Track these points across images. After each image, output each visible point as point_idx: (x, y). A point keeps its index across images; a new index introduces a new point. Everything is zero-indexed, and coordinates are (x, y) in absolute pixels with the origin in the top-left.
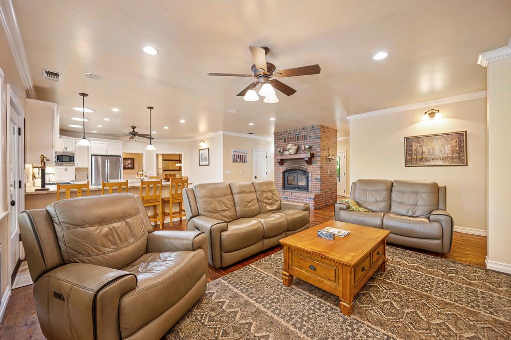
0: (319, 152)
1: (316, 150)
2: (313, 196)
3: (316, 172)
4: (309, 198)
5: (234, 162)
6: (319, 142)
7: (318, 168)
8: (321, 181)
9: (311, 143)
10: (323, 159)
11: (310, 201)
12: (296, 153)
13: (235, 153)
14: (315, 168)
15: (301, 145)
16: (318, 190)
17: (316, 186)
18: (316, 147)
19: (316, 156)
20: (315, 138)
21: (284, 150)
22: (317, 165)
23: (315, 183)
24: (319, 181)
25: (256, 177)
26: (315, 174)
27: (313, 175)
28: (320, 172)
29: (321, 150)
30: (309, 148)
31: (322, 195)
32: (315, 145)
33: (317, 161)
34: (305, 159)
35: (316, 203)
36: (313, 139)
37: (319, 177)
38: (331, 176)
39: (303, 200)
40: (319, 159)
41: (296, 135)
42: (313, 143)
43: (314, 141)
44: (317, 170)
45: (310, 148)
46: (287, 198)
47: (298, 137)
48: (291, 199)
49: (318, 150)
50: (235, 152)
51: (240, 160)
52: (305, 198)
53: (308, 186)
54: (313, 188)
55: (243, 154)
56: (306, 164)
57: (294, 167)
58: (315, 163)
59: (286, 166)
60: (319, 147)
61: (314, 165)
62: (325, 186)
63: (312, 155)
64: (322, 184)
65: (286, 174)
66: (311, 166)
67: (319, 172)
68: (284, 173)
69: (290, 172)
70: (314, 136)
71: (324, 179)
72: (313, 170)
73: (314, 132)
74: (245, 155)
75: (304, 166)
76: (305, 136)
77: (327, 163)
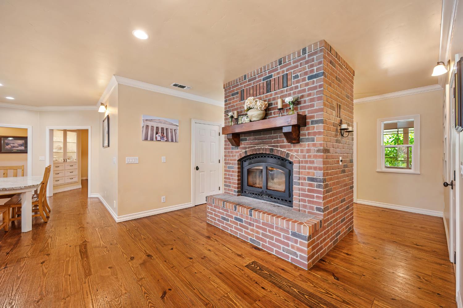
0: (321, 110)
1: (312, 106)
2: (306, 231)
3: (312, 162)
4: (294, 234)
5: (146, 139)
6: (321, 86)
7: (318, 151)
8: (326, 186)
9: (300, 92)
10: (329, 130)
11: (296, 242)
12: (264, 118)
13: (150, 124)
14: (309, 151)
15: (274, 99)
16: (318, 209)
17: (313, 197)
18: (312, 100)
19: (313, 122)
20: (310, 78)
21: (239, 116)
22: (314, 145)
23: (309, 191)
24: (319, 186)
25: (197, 168)
26: (310, 168)
27: (304, 168)
28: (324, 163)
29: (325, 105)
30: (293, 103)
31: (328, 220)
32: (309, 95)
33: (315, 134)
34: (285, 130)
35: (313, 248)
36: (304, 80)
37: (319, 174)
38: (344, 171)
39: (279, 235)
40: (319, 128)
41: (264, 80)
42: (304, 91)
43: (307, 85)
44: (315, 156)
45: (296, 103)
46: (241, 221)
47: (269, 84)
48: (250, 224)
49: (318, 105)
50: (151, 120)
51: (162, 137)
52: (282, 230)
53: (290, 195)
54: (304, 201)
55: (169, 127)
56: (286, 143)
57: (259, 149)
58: (308, 140)
59: (245, 148)
60: (319, 99)
61: (305, 145)
62: (333, 195)
63: (302, 121)
64: (327, 191)
65: (246, 164)
66: (298, 147)
67: (319, 162)
68: (241, 161)
69: (252, 161)
70: (306, 73)
71: (331, 179)
72: (304, 157)
73: (307, 62)
74: (174, 127)
75: (282, 147)
76: (285, 78)
77: (337, 141)
